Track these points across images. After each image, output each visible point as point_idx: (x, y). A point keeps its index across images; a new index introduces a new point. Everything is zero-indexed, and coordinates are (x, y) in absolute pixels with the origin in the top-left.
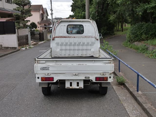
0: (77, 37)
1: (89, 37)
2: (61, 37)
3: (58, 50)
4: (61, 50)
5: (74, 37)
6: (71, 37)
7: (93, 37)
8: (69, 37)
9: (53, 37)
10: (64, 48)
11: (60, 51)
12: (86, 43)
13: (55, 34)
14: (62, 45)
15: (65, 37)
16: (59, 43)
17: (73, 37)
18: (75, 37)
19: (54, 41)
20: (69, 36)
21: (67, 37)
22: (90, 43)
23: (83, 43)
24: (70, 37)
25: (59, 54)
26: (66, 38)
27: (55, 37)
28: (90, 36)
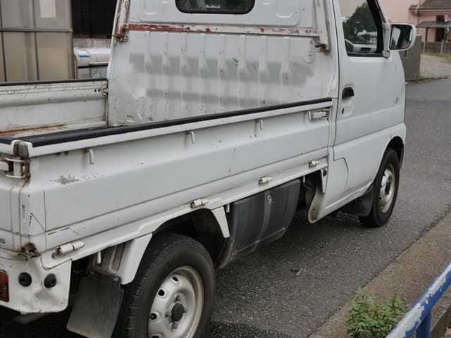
0: (220, 29)
1: (279, 31)
2: (152, 27)
3: (141, 92)
4: (153, 93)
5: (208, 31)
6: (192, 28)
7: (302, 33)
8: (185, 27)
9: (121, 24)
10: (162, 83)
11: (149, 102)
12: (262, 67)
13: (127, 14)
14: (155, 67)
15: (165, 28)
16: (142, 57)
17: (203, 28)
18: (212, 29)
19: (124, 46)
20: (182, 24)
21: (177, 27)
22: (285, 69)
23: (248, 65)
24: (189, 31)
25: (143, 115)
26: (171, 33)
27: (125, 26)
28: (282, 28)
